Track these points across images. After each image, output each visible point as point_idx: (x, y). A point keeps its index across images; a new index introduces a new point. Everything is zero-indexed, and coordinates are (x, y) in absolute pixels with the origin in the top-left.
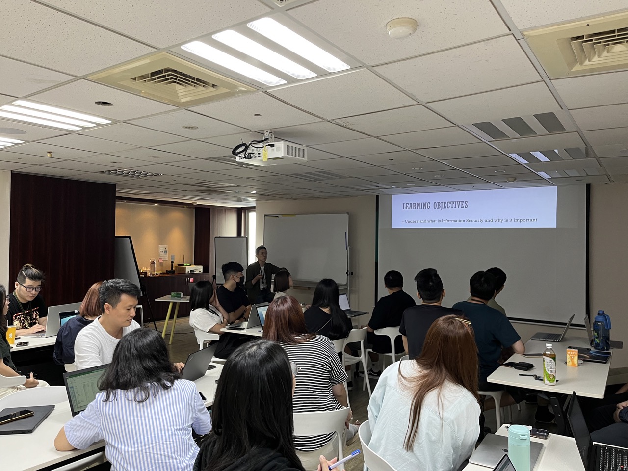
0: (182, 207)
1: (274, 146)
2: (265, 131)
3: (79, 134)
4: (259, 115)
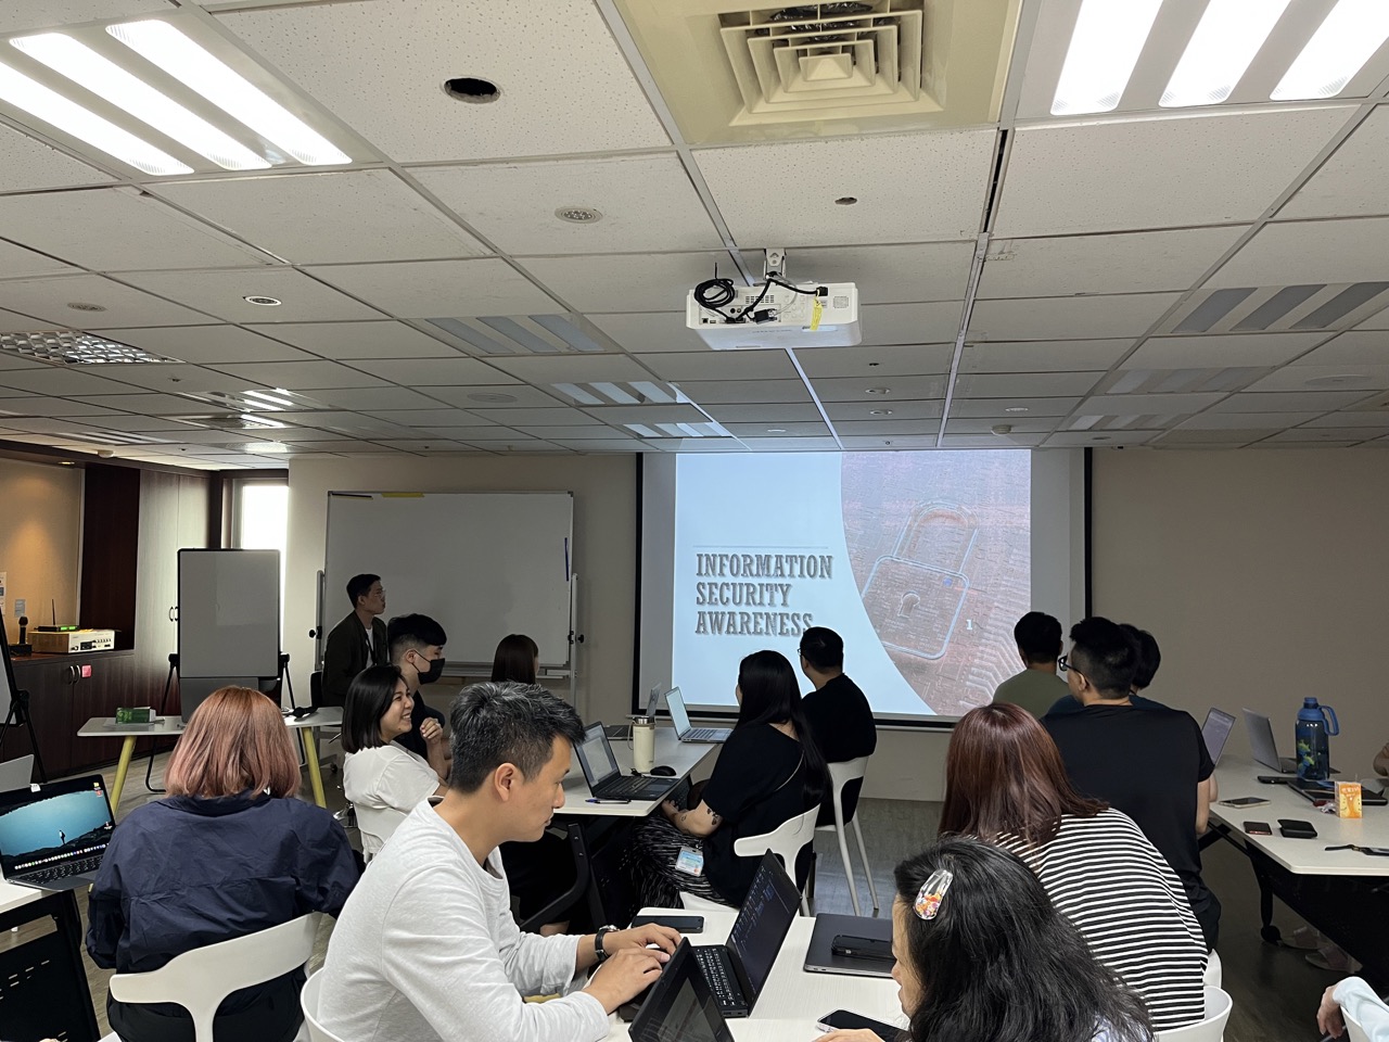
0: (56, 464)
1: (826, 295)
2: (769, 253)
3: (145, 193)
4: (852, 200)
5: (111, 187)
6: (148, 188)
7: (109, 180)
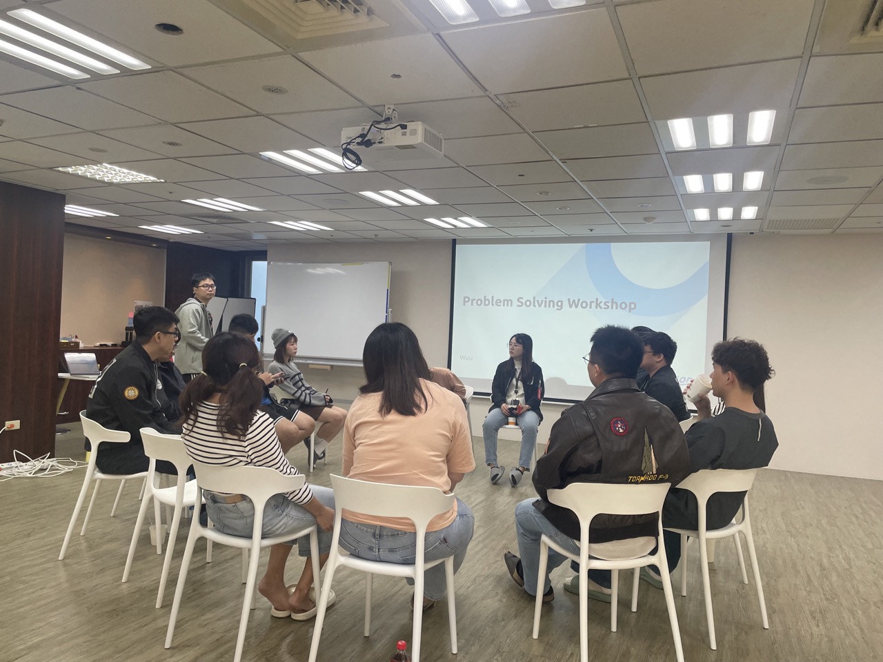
1: (406, 128)
2: (386, 108)
3: (78, 88)
4: (398, 76)
5: (62, 86)
6: (78, 85)
7: (57, 82)
